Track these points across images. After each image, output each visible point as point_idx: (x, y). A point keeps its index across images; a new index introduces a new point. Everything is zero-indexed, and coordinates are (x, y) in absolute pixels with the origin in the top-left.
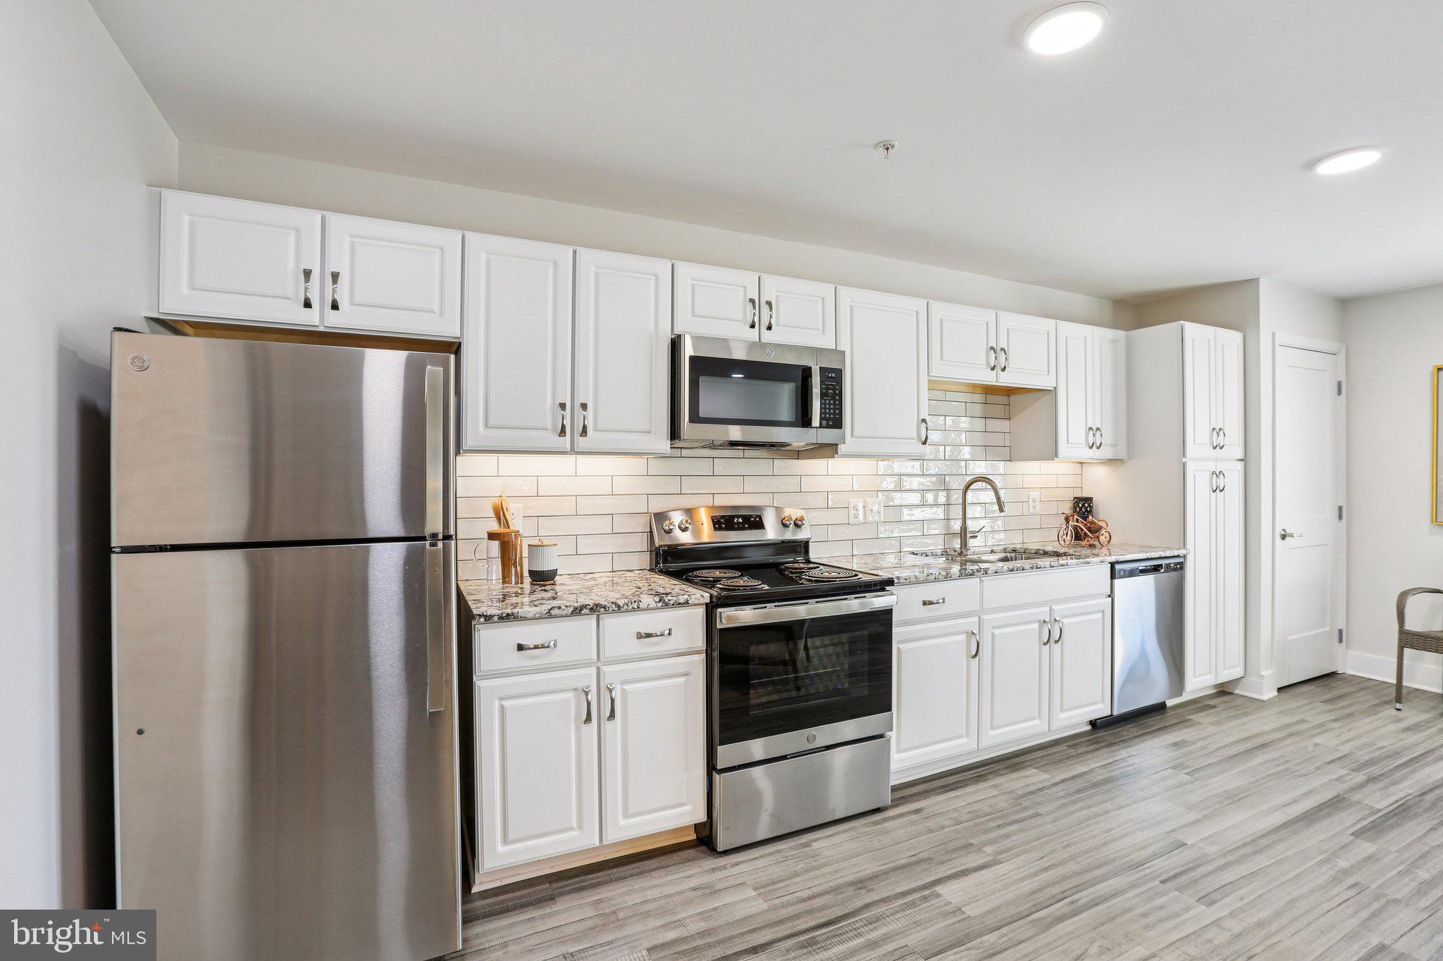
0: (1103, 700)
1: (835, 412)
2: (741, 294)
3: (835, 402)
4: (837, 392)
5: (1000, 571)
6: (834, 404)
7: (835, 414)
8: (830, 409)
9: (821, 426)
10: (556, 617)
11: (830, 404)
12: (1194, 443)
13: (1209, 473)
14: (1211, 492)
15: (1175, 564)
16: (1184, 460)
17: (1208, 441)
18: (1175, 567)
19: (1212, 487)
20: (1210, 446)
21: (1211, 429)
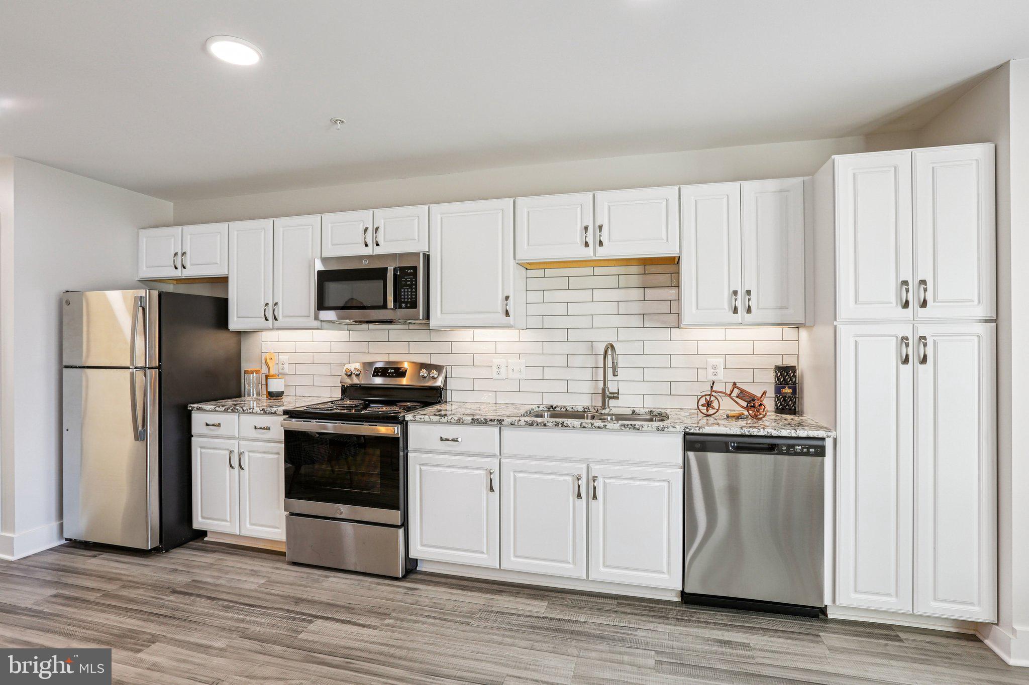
0: (668, 572)
1: (412, 297)
2: (361, 225)
3: (412, 290)
4: (414, 282)
5: (516, 424)
6: (411, 292)
7: (412, 298)
8: (408, 295)
9: (395, 308)
10: (217, 411)
11: (408, 292)
12: (856, 303)
13: (895, 338)
14: (900, 363)
15: (804, 446)
16: (835, 323)
17: (893, 298)
18: (805, 450)
19: (901, 356)
20: (897, 304)
21: (899, 282)
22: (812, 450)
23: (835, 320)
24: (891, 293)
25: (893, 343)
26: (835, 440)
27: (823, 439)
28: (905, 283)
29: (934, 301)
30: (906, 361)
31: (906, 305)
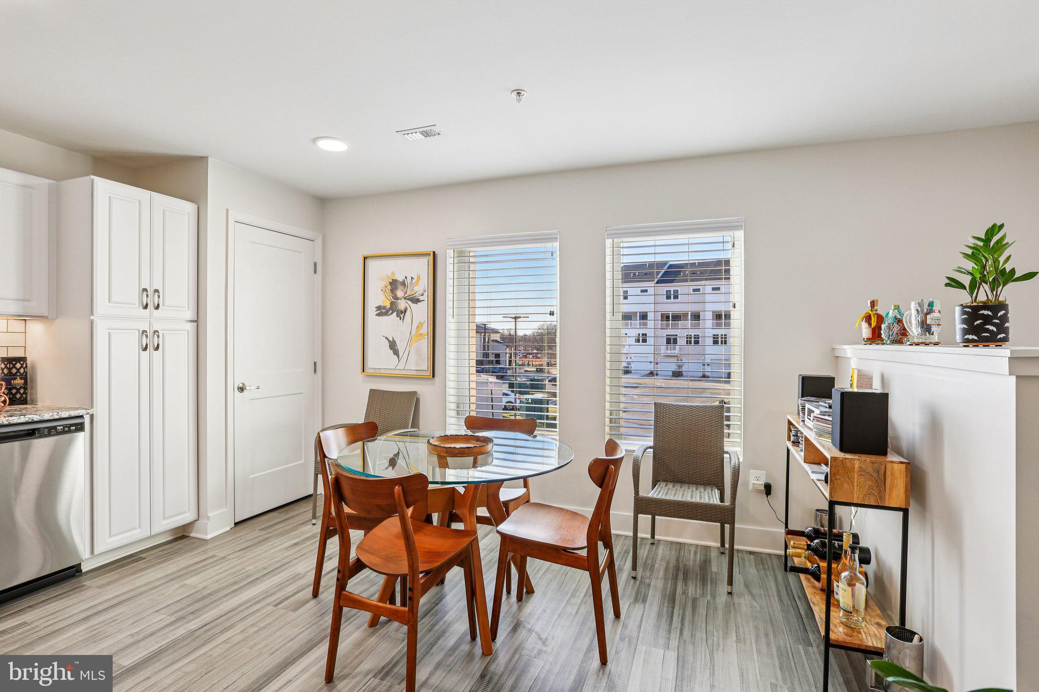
12: (109, 302)
13: (137, 331)
14: (141, 350)
15: (65, 426)
16: (92, 317)
17: (136, 301)
18: (66, 429)
19: (142, 345)
20: (139, 306)
21: (141, 289)
22: (73, 428)
23: (92, 314)
24: (134, 296)
25: (136, 335)
26: (92, 416)
27: (82, 417)
28: (145, 290)
29: (163, 305)
30: (145, 349)
31: (146, 307)
